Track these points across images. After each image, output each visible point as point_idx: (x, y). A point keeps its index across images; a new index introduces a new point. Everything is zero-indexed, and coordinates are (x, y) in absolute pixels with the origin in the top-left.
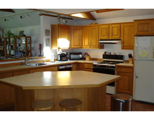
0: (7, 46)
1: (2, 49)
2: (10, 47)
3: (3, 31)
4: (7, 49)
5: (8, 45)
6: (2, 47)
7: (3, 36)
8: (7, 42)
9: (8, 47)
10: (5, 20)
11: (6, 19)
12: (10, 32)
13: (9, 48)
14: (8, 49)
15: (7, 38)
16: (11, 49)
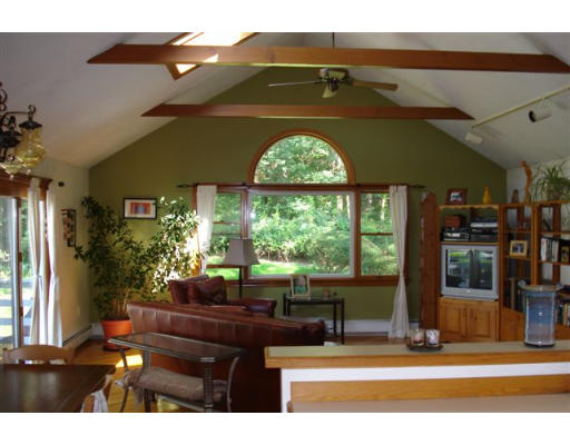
0: (544, 240)
1: (525, 253)
2: (556, 246)
3: (529, 173)
4: (544, 258)
5: (550, 235)
6: (525, 243)
7: (528, 195)
8: (541, 222)
9: (549, 247)
10: (532, 117)
11: (537, 114)
12: (560, 176)
13: (549, 252)
14: (548, 260)
15: (542, 206)
16: (559, 260)
